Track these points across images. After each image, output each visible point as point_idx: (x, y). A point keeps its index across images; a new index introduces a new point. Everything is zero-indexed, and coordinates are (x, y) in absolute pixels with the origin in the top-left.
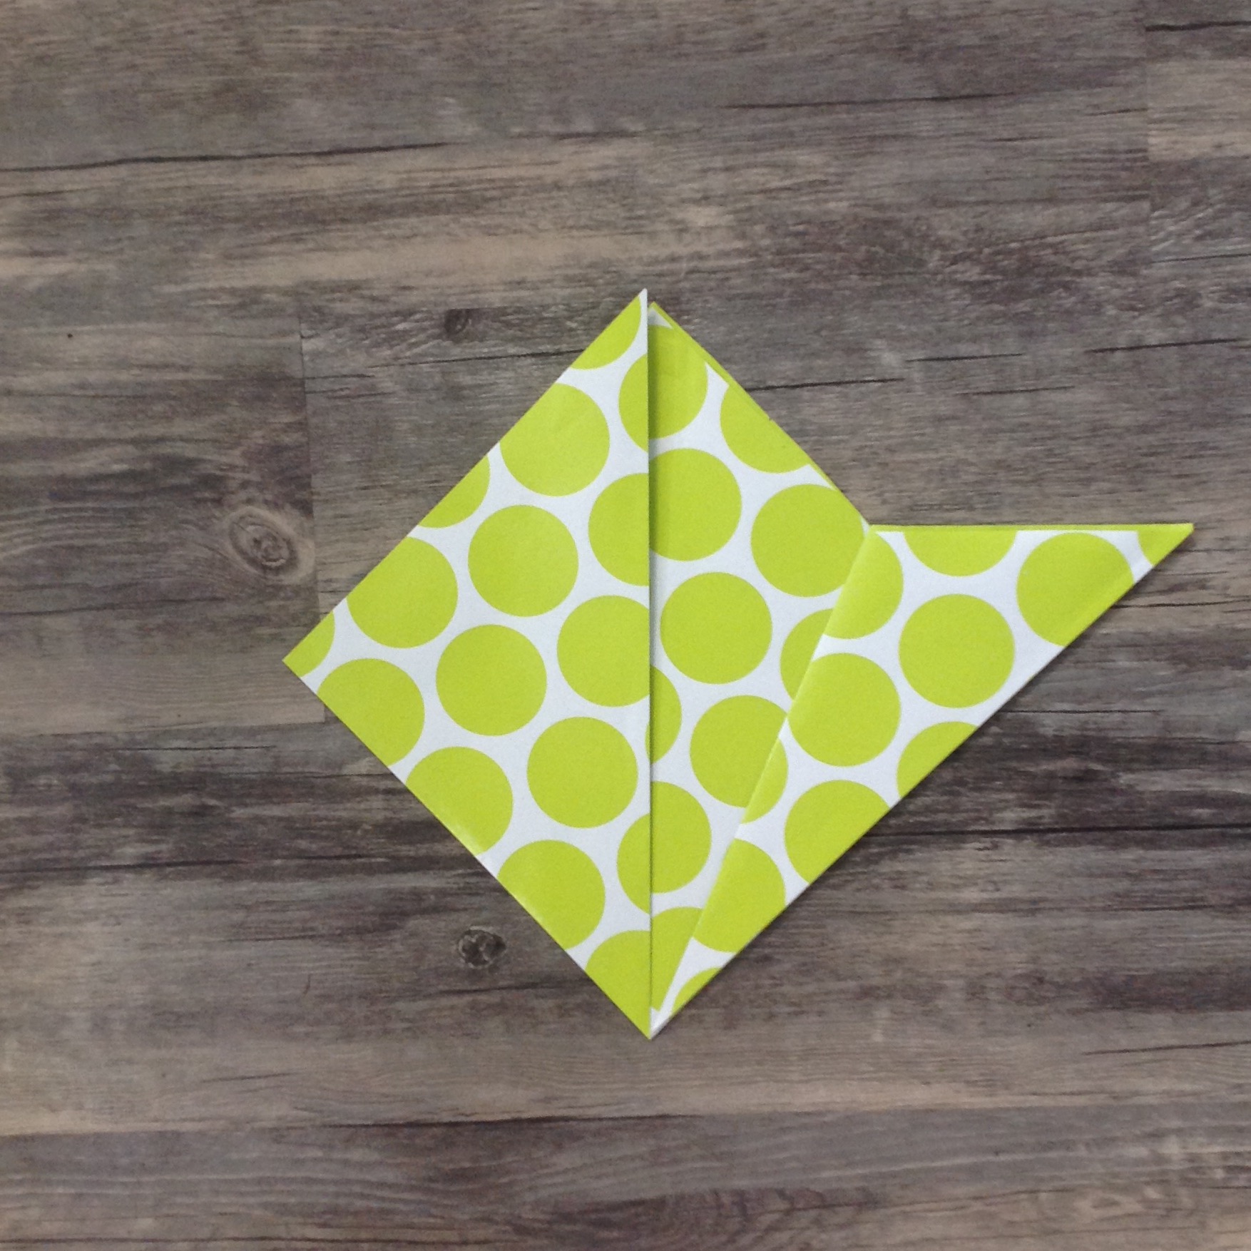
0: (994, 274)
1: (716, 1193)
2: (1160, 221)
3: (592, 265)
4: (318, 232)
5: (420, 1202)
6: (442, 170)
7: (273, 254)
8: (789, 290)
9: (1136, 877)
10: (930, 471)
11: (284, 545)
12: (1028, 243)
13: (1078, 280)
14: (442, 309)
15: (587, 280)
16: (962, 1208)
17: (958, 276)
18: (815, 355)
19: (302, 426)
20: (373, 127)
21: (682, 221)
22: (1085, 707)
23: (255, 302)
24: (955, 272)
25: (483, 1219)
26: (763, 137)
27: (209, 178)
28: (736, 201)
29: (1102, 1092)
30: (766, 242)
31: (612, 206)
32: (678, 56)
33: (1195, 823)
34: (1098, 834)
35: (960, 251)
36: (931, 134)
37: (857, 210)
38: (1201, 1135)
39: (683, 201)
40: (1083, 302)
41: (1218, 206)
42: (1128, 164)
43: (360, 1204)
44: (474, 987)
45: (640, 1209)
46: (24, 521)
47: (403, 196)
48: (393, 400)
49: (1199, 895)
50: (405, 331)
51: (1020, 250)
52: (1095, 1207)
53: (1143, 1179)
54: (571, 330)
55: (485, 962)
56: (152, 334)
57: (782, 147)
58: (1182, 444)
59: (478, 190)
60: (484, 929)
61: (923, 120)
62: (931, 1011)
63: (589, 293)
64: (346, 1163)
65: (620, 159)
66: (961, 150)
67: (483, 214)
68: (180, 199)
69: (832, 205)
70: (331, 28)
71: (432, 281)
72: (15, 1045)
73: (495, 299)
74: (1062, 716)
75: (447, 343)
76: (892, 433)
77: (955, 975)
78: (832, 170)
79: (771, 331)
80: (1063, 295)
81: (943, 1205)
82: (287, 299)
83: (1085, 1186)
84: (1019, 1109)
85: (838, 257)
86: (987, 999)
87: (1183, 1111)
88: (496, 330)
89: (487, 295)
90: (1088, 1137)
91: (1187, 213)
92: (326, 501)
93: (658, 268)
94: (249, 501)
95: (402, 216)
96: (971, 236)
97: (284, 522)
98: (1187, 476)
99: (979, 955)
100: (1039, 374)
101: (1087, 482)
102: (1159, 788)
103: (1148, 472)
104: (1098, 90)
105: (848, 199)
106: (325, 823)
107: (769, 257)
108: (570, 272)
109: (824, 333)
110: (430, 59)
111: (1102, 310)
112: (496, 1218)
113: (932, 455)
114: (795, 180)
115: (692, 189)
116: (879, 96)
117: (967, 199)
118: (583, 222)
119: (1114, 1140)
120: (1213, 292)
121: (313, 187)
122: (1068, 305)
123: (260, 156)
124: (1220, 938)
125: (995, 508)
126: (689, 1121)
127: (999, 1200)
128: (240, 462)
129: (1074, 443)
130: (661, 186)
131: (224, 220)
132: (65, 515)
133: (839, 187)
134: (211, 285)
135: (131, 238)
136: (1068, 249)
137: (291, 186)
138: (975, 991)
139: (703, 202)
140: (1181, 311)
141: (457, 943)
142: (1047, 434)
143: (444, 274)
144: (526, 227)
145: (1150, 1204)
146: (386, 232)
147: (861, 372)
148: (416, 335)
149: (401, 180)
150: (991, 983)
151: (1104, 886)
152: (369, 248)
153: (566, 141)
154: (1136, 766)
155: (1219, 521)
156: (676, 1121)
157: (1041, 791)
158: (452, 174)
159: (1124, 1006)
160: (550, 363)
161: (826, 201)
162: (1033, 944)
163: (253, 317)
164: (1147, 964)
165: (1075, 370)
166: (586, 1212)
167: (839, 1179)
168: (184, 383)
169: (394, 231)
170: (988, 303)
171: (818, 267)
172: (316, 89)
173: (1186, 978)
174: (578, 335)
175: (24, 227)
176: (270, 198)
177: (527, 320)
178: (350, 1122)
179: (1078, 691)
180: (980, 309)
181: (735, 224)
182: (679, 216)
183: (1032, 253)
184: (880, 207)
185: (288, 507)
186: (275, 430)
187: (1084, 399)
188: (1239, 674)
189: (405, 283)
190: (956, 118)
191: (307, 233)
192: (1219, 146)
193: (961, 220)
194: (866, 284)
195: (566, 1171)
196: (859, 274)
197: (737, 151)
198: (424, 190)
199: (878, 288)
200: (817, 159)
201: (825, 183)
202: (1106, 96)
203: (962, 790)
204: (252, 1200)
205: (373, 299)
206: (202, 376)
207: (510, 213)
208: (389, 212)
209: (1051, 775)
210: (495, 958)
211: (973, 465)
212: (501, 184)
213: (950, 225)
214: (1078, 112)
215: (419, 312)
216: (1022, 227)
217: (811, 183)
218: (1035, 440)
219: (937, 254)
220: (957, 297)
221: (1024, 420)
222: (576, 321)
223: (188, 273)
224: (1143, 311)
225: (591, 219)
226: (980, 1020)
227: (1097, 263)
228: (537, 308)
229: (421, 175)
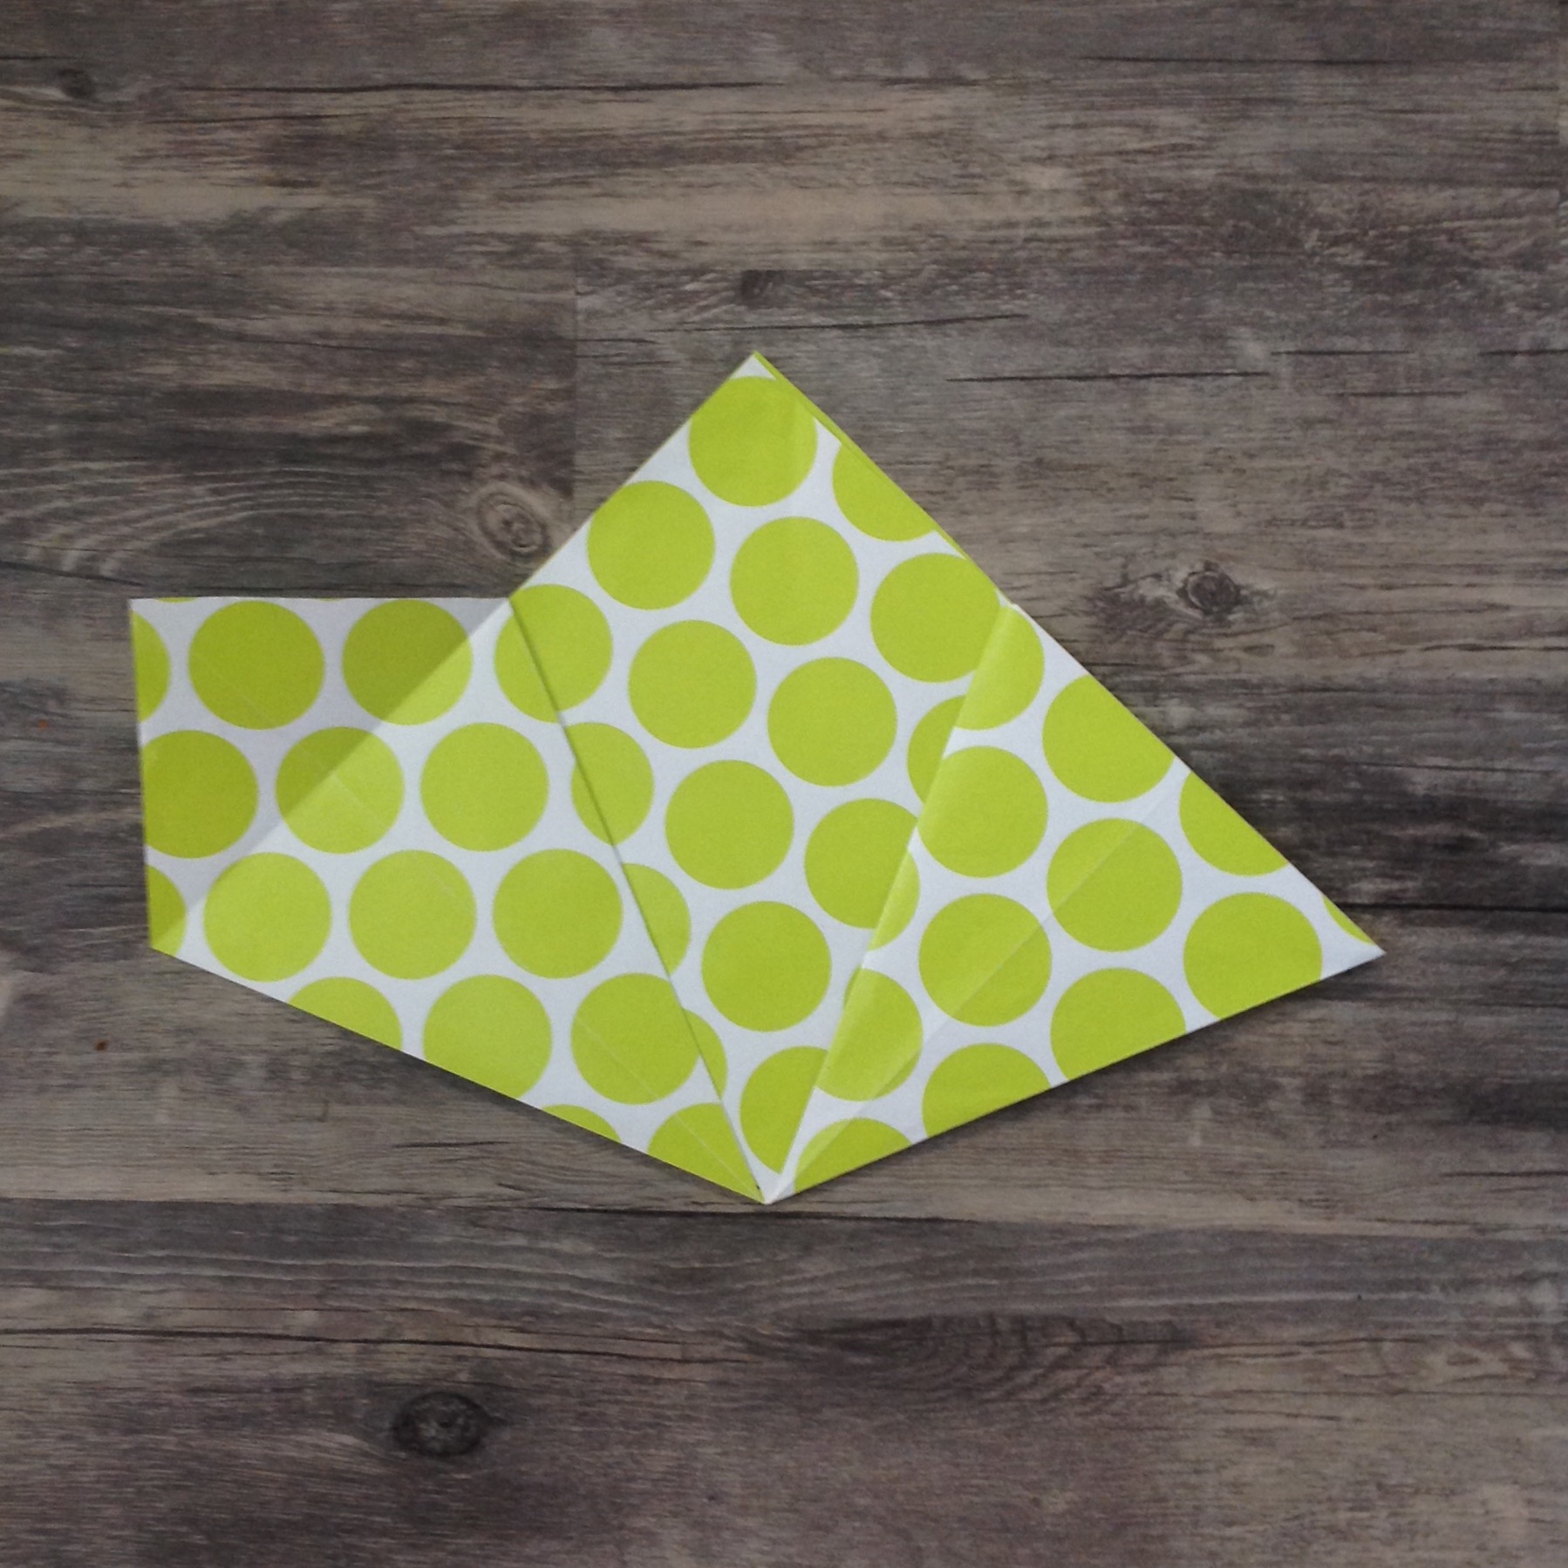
0: (1379, 259)
1: (991, 1318)
3: (917, 227)
4: (605, 177)
5: (635, 1307)
6: (753, 113)
7: (552, 198)
8: (1141, 267)
9: (1513, 967)
10: (1293, 481)
11: (535, 527)
12: (1419, 227)
13: (1476, 272)
14: (738, 269)
15: (910, 244)
16: (1291, 1354)
17: (1339, 259)
18: (1167, 340)
19: (569, 394)
20: (677, 61)
21: (1022, 183)
22: (1464, 763)
23: (528, 250)
25: (713, 1333)
26: (1121, 93)
27: (487, 109)
28: (1086, 163)
29: (1463, 1223)
30: (1119, 210)
31: (942, 161)
34: (1471, 913)
35: (1342, 232)
36: (1313, 100)
37: (1225, 179)
39: (1024, 160)
40: (1480, 296)
42: (1537, 147)
43: (567, 1305)
45: (899, 1331)
46: (242, 484)
47: (703, 140)
48: (675, 371)
50: (696, 293)
51: (1411, 234)
52: (1451, 1363)
53: (1510, 1332)
54: (888, 300)
56: (410, 280)
57: (1144, 104)
59: (792, 136)
61: (1305, 84)
62: (1261, 1114)
63: (909, 259)
64: (555, 1254)
65: (957, 109)
66: (1347, 120)
67: (793, 164)
68: (455, 131)
69: (1196, 173)
71: (731, 237)
72: (174, 1092)
73: (800, 261)
74: (1433, 773)
75: (742, 308)
76: (1252, 435)
77: (1293, 1073)
78: (1198, 133)
79: (1115, 313)
80: (1459, 287)
81: (1263, 1350)
82: (563, 249)
83: (1434, 1337)
84: (1362, 1238)
85: (1199, 231)
86: (1329, 1103)
87: (1561, 1251)
88: (798, 296)
89: (794, 256)
90: (1444, 1276)
92: (589, 482)
93: (992, 234)
94: (502, 477)
95: (704, 161)
96: (1355, 215)
97: (539, 503)
99: (1322, 1050)
100: (1426, 376)
101: (1476, 502)
102: (1544, 862)
103: (1547, 494)
104: (1504, 64)
105: (1219, 166)
107: (1121, 228)
108: (889, 234)
109: (1179, 317)
111: (1502, 307)
112: (727, 1331)
113: (1296, 462)
114: (1156, 143)
115: (1036, 147)
116: (1258, 55)
117: (1352, 173)
118: (908, 178)
119: (1474, 1283)
121: (606, 126)
122: (1465, 299)
125: (1370, 527)
126: (962, 1228)
127: (1334, 1347)
128: (495, 431)
129: (1463, 456)
130: (1000, 142)
131: (501, 157)
132: (292, 480)
133: (1206, 153)
134: (479, 229)
135: (392, 172)
136: (1466, 237)
137: (578, 124)
138: (1315, 1095)
139: (1048, 162)
142: (1433, 444)
143: (746, 229)
144: (843, 181)
145: (1516, 1364)
146: (683, 179)
147: (1219, 363)
148: (705, 298)
149: (707, 122)
150: (1335, 1084)
151: (1475, 974)
152: (662, 196)
153: (896, 87)
154: (1520, 836)
156: (946, 1227)
157: (1404, 860)
158: (764, 117)
159: (1495, 1121)
160: (857, 338)
161: (1189, 167)
162: (1388, 1039)
163: (525, 268)
164: (1524, 1071)
165: (1468, 373)
166: (835, 1331)
167: (1139, 1310)
168: (440, 338)
169: (692, 179)
170: (1370, 293)
171: (1176, 241)
174: (890, 307)
175: (273, 154)
176: (554, 135)
177: (836, 286)
178: (565, 1205)
179: (1457, 745)
180: (1361, 300)
181: (1084, 188)
182: (1019, 177)
183: (1423, 239)
184: (1254, 178)
185: (545, 487)
186: (537, 397)
187: (1475, 407)
189: (700, 238)
190: (1344, 85)
191: (593, 176)
193: (1345, 197)
194: (1231, 263)
195: (813, 1280)
196: (1224, 252)
197: (1092, 107)
198: (732, 134)
199: (1245, 268)
200: (1183, 121)
201: (1190, 147)
202: (1514, 71)
203: (1311, 854)
204: (438, 1295)
205: (663, 254)
206: (459, 330)
207: (826, 164)
208: (691, 156)
209: (1418, 842)
211: (1343, 475)
212: (820, 131)
213: (1332, 202)
214: (1481, 87)
215: (712, 271)
216: (1414, 209)
217: (1174, 147)
218: (1418, 451)
219: (1316, 233)
220: (1337, 283)
221: (1407, 428)
222: (892, 291)
223: (455, 214)
224: (1548, 311)
225: (917, 174)
226: (1321, 1127)
227: (1498, 254)
228: (848, 273)
229: (727, 117)
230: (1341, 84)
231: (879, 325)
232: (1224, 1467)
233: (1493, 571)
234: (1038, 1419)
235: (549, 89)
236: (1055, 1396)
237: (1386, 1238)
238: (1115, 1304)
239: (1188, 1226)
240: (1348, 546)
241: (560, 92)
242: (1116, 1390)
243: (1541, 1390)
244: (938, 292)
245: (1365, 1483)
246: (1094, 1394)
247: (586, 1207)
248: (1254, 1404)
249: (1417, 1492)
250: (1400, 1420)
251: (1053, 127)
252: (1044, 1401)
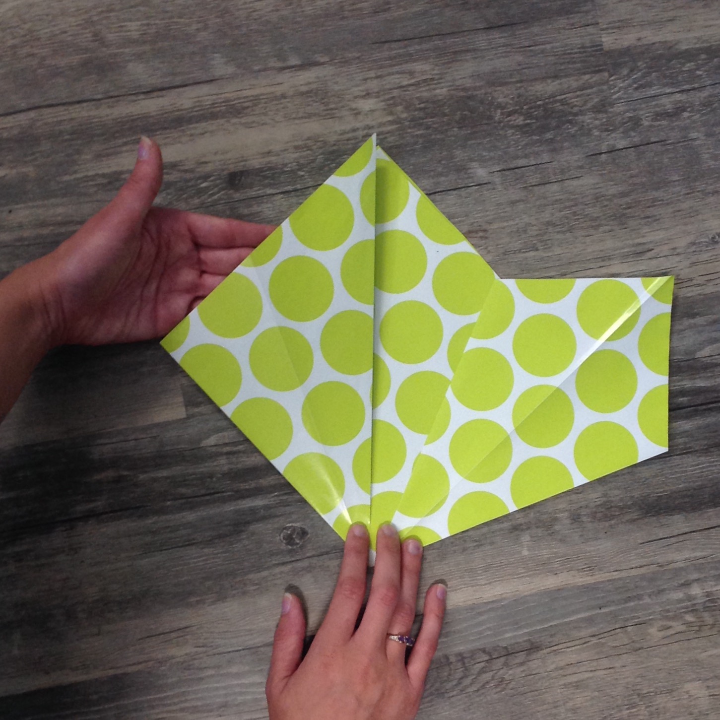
0: (531, 119)
1: (446, 657)
2: (615, 81)
3: (309, 139)
6: (217, 94)
7: (125, 152)
8: (421, 141)
10: (512, 232)
12: (547, 100)
13: (576, 118)
14: (225, 172)
15: (308, 147)
17: (512, 123)
18: (441, 174)
20: (174, 74)
21: (356, 109)
23: (117, 180)
24: (510, 121)
26: (395, 57)
27: (82, 113)
28: (384, 95)
29: (653, 564)
30: (404, 115)
31: (315, 104)
32: (343, 18)
33: (681, 406)
35: (511, 109)
36: (487, 47)
37: (452, 92)
38: (711, 581)
39: (356, 97)
40: (580, 129)
41: (644, 71)
42: (594, 53)
43: (240, 698)
44: (293, 559)
47: (196, 111)
49: (688, 446)
50: (205, 187)
51: (543, 104)
52: (660, 631)
53: (683, 611)
54: (303, 176)
55: (298, 544)
56: (59, 205)
57: (407, 62)
58: (644, 200)
59: (239, 103)
60: (294, 525)
61: (481, 41)
62: (553, 533)
63: (309, 154)
64: (230, 675)
65: (317, 78)
66: (504, 55)
67: (242, 117)
68: (68, 126)
70: (145, 22)
71: (219, 157)
73: (256, 163)
75: (231, 192)
76: (488, 213)
77: (563, 511)
78: (435, 72)
79: (413, 165)
80: (570, 127)
83: (650, 620)
84: (608, 581)
85: (445, 119)
86: (582, 521)
87: (699, 568)
88: (258, 181)
89: (252, 162)
90: (649, 591)
91: (628, 76)
95: (197, 122)
96: (516, 99)
98: (648, 217)
100: (562, 172)
101: (596, 228)
103: (628, 217)
104: (572, 16)
105: (447, 87)
106: (194, 476)
107: (407, 123)
108: (296, 143)
109: (443, 162)
110: (204, 34)
111: (591, 133)
113: (512, 223)
114: (416, 80)
115: (360, 90)
116: (456, 30)
117: (511, 80)
118: (300, 115)
119: (663, 590)
120: (647, 117)
121: (144, 111)
122: (573, 132)
123: (112, 97)
124: (703, 468)
125: (550, 247)
127: (605, 635)
129: (586, 207)
130: (342, 90)
133: (441, 81)
134: (91, 173)
135: (40, 152)
136: (569, 102)
137: (131, 113)
138: (576, 518)
139: (366, 97)
140: (633, 129)
141: (280, 535)
142: (572, 203)
143: (225, 152)
144: (269, 121)
145: (689, 624)
146: (188, 133)
147: (466, 181)
148: (213, 189)
149: (194, 102)
150: (584, 512)
152: (180, 142)
153: (286, 71)
155: (669, 239)
158: (223, 96)
159: (657, 513)
160: (292, 197)
161: (434, 89)
164: (666, 488)
165: (581, 167)
167: (515, 637)
169: (193, 132)
170: (529, 136)
171: (435, 126)
172: (139, 57)
173: (689, 493)
174: (305, 179)
176: (119, 120)
177: (276, 173)
180: (526, 140)
181: (386, 107)
182: (354, 106)
183: (550, 106)
184: (465, 89)
187: (587, 182)
188: (692, 321)
189: (203, 160)
190: (500, 38)
192: (639, 39)
193: (509, 92)
194: (463, 133)
196: (458, 128)
197: (381, 67)
198: (209, 106)
199: (469, 134)
200: (427, 67)
201: (432, 79)
202: (576, 19)
205: (186, 171)
207: (259, 114)
208: (190, 120)
210: (302, 541)
211: (535, 225)
212: (252, 98)
213: (503, 95)
214: (564, 29)
215: (214, 176)
216: (542, 93)
217: (425, 81)
218: (566, 207)
219: (499, 111)
220: (513, 134)
221: (558, 198)
222: (304, 171)
223: (77, 167)
224: (613, 131)
225: (305, 113)
226: (581, 533)
227: (585, 108)
228: (280, 166)
229: (206, 98)
230: (497, 37)
231: (301, 189)
232: (567, 702)
233: (609, 258)
234: (478, 699)
235: (112, 98)
236: (483, 687)
237: (620, 579)
238: (502, 637)
239: (529, 593)
240: (542, 259)
241: (118, 98)
242: (511, 678)
243: (703, 634)
244: (326, 169)
245: (632, 695)
246: (501, 682)
247: (240, 648)
248: (575, 669)
249: (656, 694)
250: (642, 663)
251: (366, 80)
252: (478, 690)
